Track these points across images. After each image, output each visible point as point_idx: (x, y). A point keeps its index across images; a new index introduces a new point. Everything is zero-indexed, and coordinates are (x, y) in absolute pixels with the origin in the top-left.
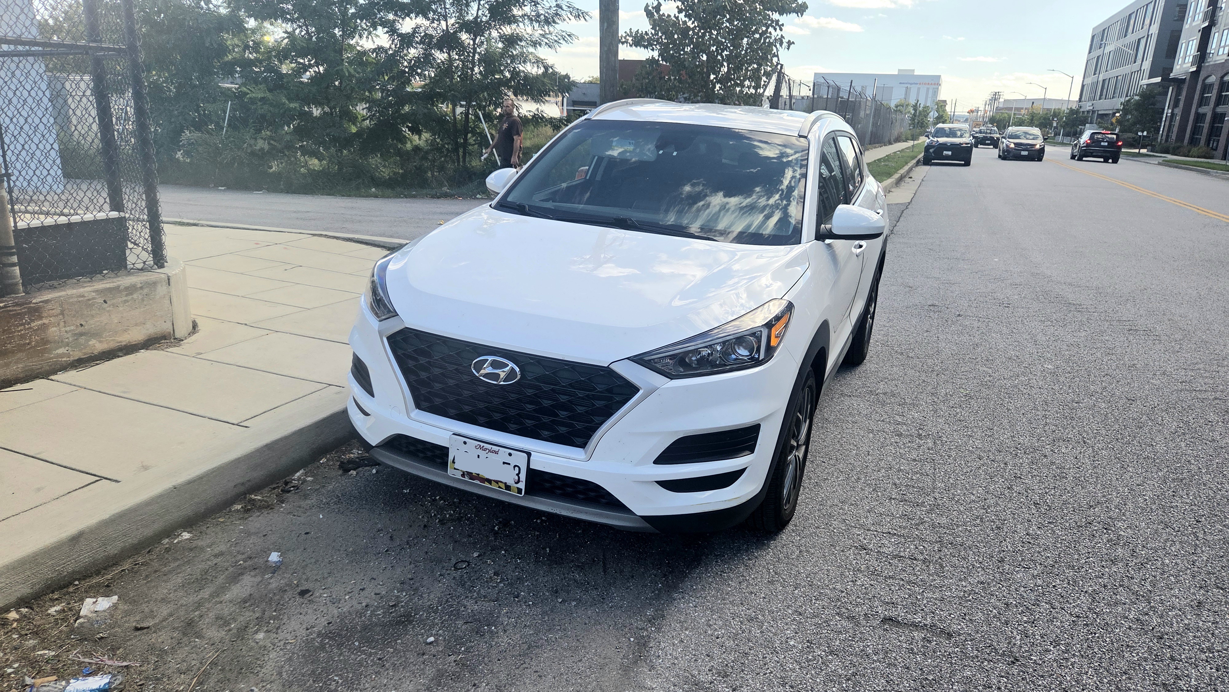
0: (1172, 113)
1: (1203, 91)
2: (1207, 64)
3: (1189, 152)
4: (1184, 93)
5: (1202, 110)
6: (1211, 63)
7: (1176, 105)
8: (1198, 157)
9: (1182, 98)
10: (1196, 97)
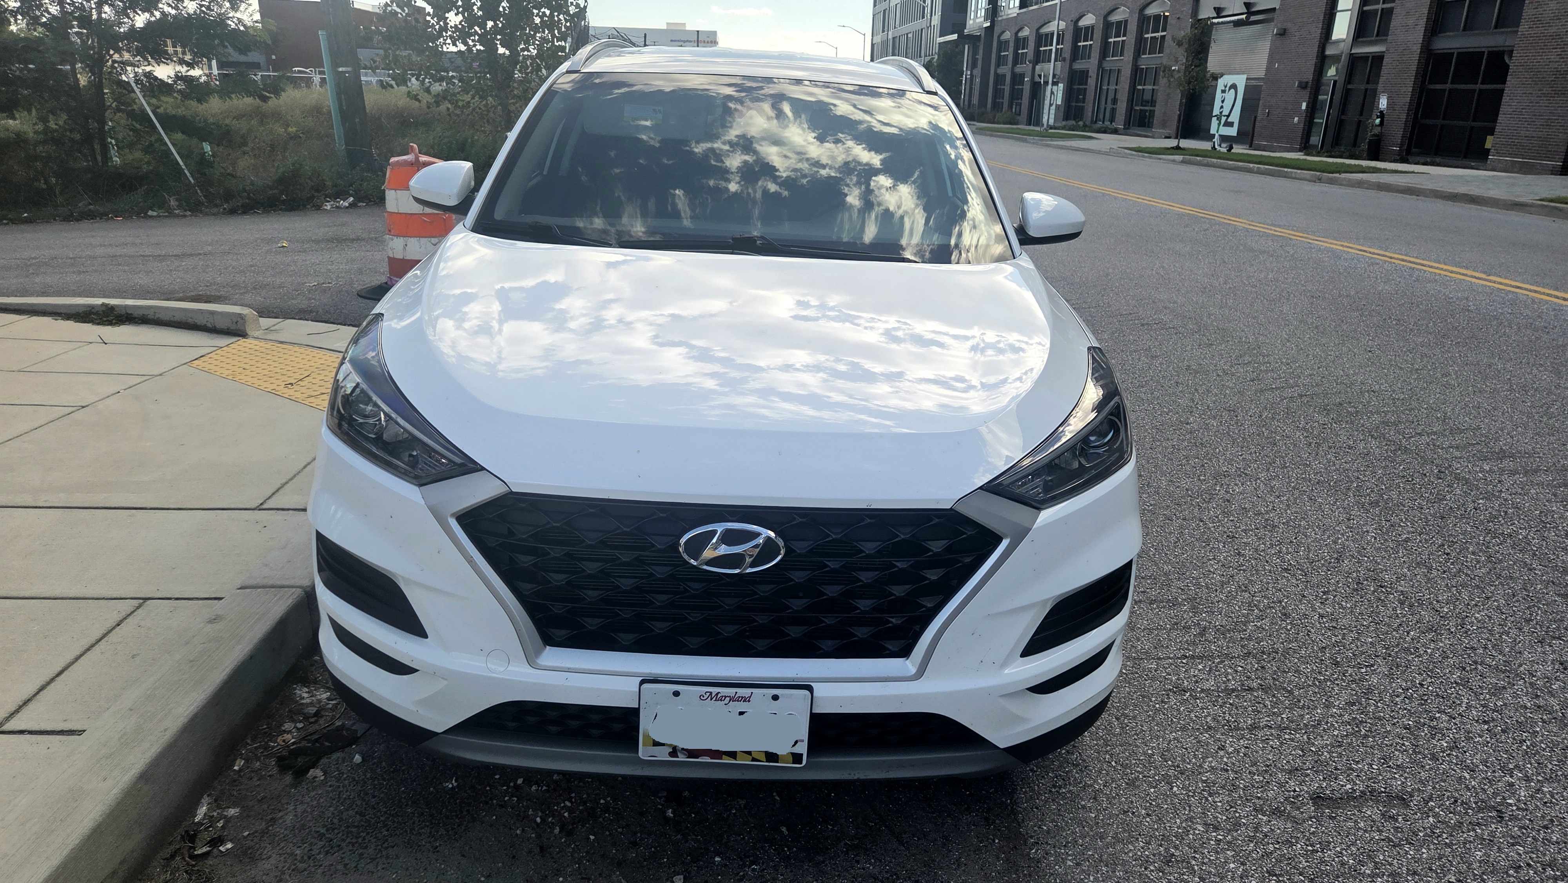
0: (971, 75)
1: (999, 50)
2: (1000, 19)
3: (994, 117)
4: (981, 51)
5: (1000, 71)
6: (1004, 17)
7: (974, 66)
8: (1004, 124)
9: (980, 57)
10: (994, 56)
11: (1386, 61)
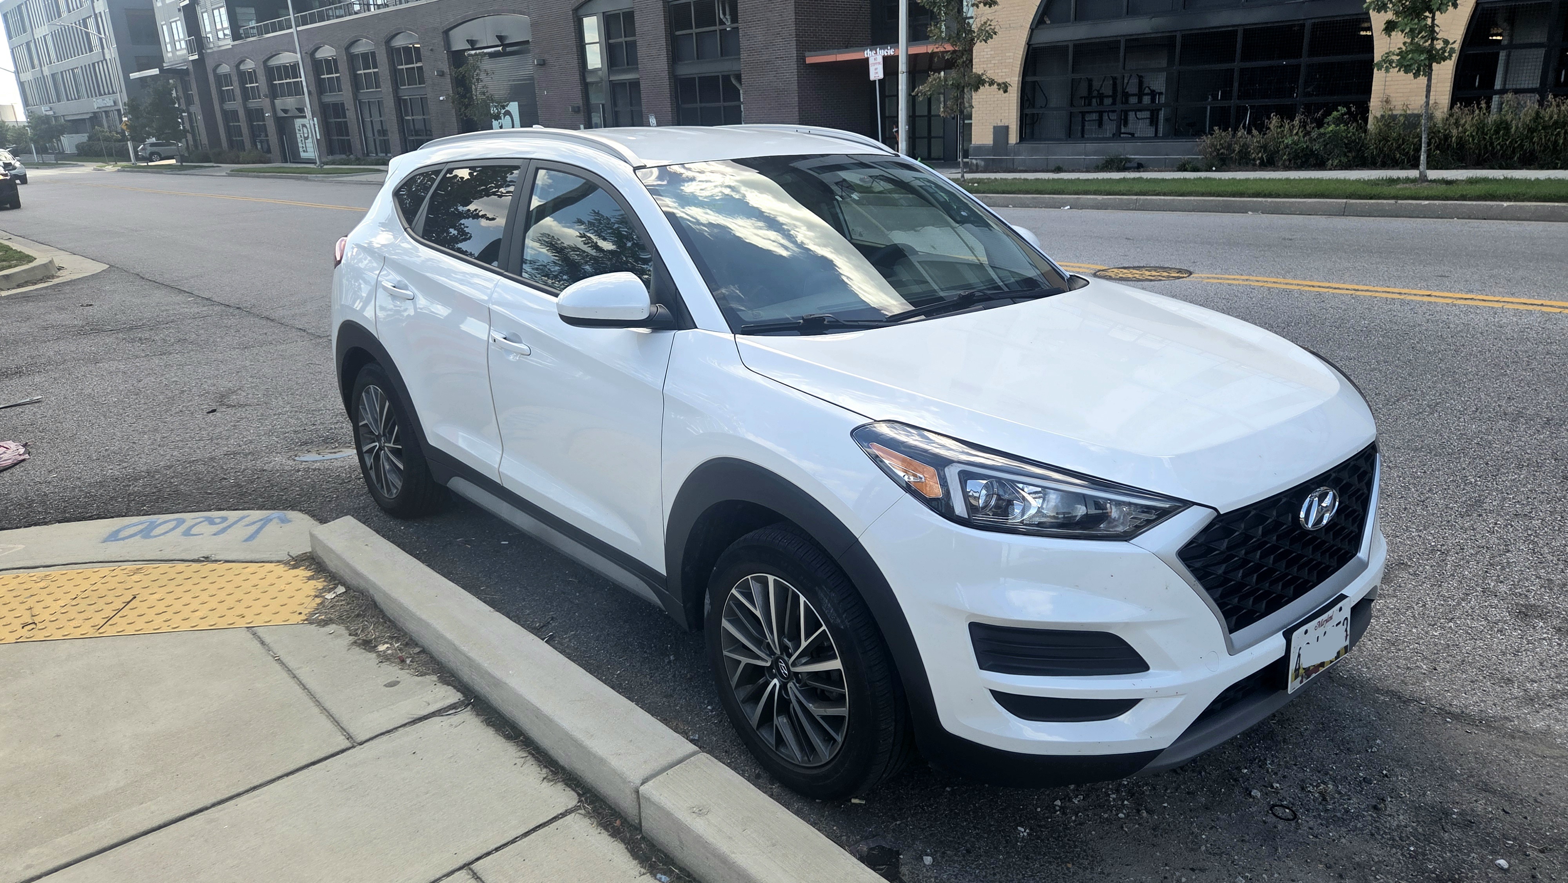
1: (219, 85)
2: (209, 51)
3: (240, 158)
4: (194, 86)
5: (227, 108)
6: (215, 49)
8: (255, 163)
9: (194, 91)
10: (213, 91)
11: (642, 86)
